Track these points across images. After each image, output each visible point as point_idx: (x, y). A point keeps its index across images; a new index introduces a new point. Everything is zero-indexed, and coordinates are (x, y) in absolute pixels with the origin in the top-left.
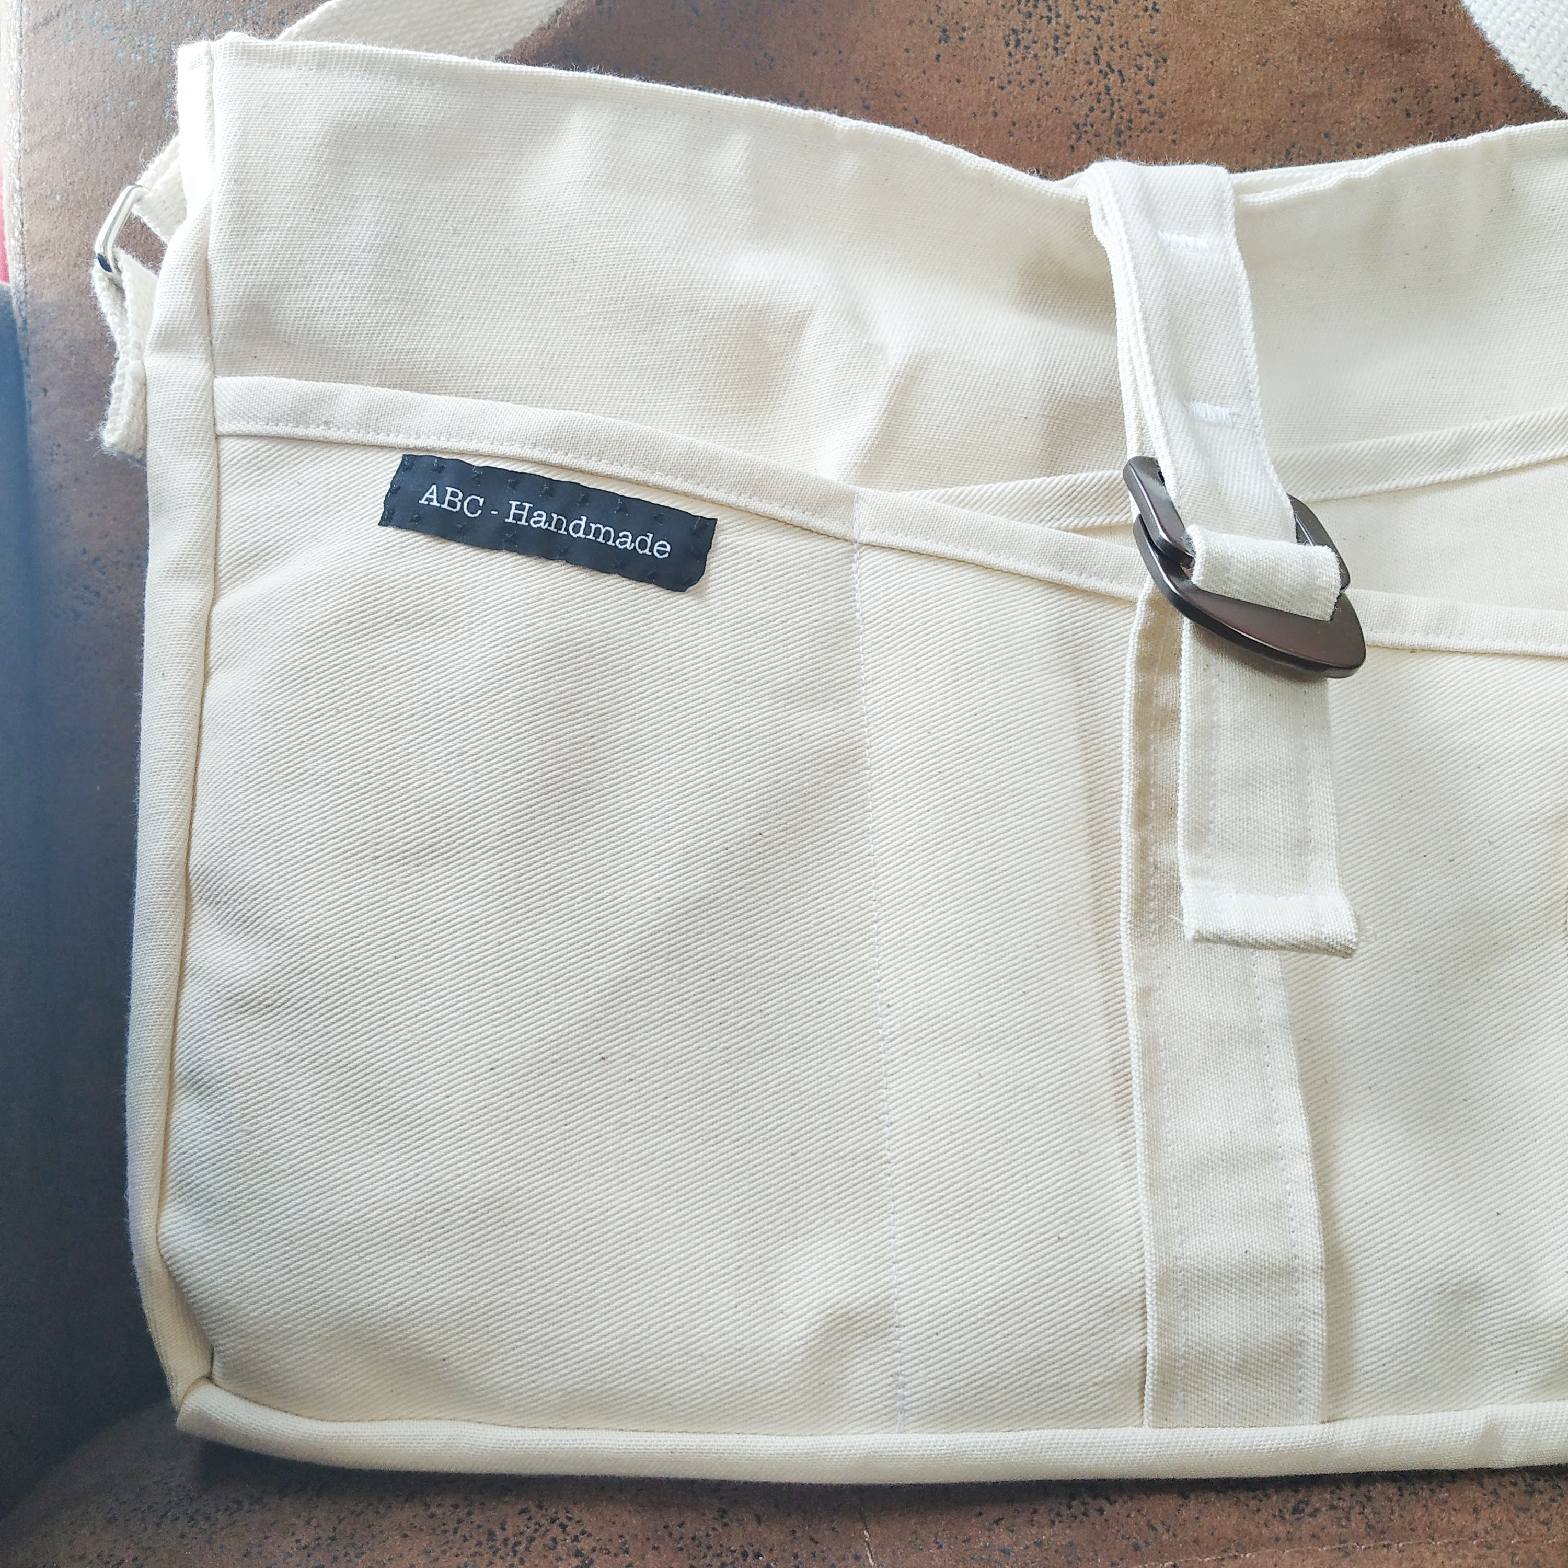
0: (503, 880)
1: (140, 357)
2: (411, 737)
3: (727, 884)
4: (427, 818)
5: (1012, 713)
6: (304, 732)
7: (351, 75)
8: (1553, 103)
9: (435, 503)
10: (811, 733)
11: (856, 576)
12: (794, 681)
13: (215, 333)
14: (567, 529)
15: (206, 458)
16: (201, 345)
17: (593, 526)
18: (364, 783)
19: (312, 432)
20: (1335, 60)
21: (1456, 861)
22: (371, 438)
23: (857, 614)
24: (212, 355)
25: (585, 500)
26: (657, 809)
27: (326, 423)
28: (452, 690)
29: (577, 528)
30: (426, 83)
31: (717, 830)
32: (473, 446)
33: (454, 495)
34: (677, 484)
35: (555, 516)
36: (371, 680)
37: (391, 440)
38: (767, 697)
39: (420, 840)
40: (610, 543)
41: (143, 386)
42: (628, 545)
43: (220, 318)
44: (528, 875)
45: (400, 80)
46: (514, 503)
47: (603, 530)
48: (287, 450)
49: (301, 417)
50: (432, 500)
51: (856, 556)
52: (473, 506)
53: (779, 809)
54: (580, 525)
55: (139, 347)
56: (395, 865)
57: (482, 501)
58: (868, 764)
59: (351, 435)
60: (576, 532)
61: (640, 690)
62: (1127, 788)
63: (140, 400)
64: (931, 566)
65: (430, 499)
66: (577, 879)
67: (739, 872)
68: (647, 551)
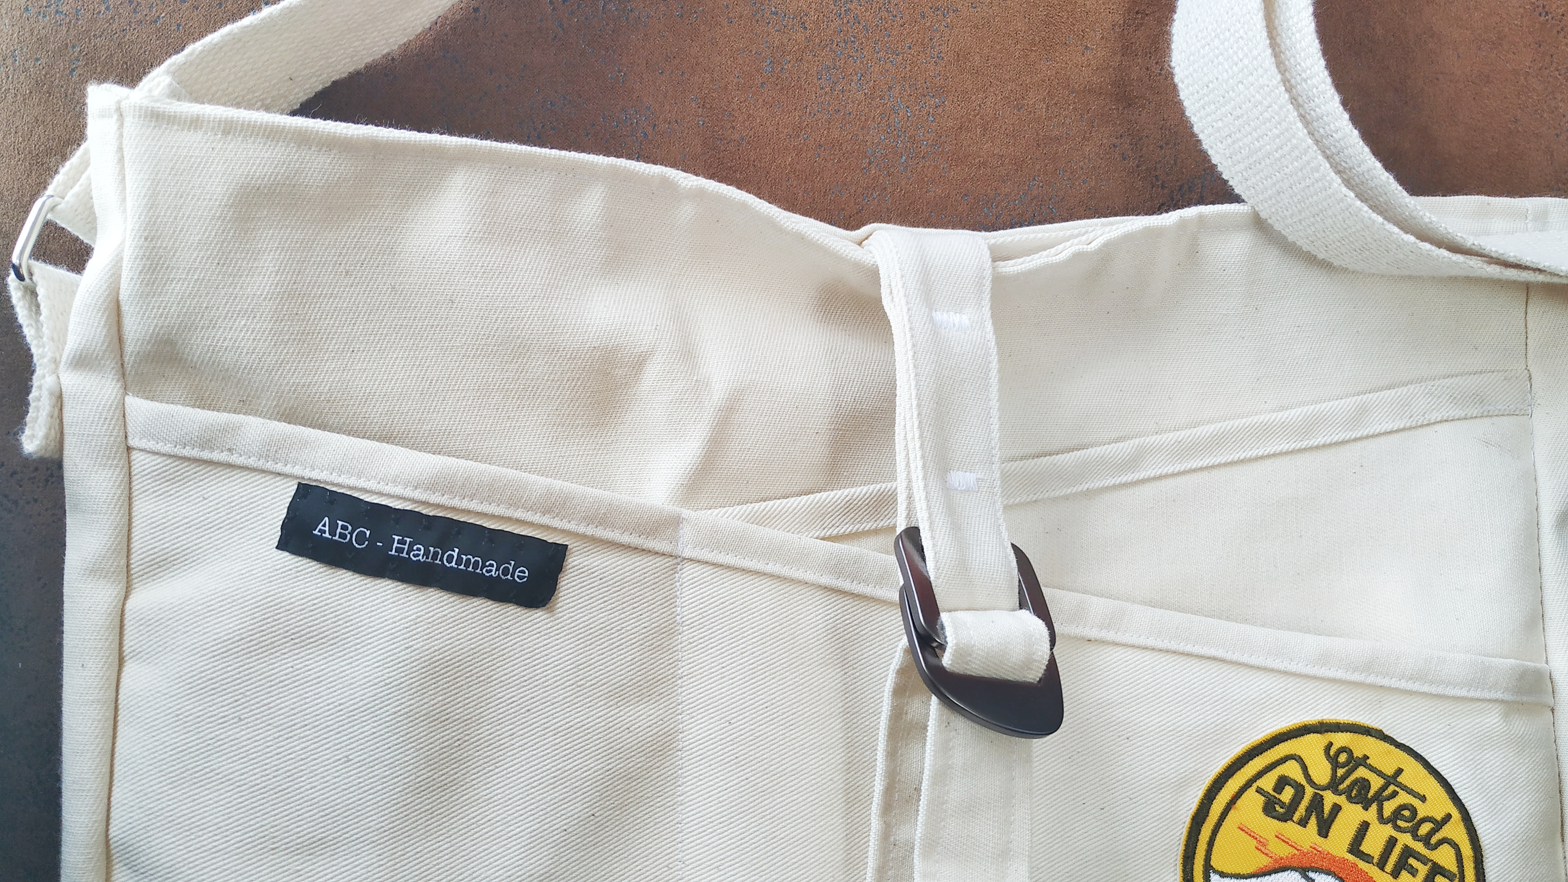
0: (381, 868)
1: (55, 371)
2: (303, 745)
3: (564, 859)
4: (317, 816)
5: (794, 706)
6: (210, 736)
7: (254, 143)
8: (1237, 191)
9: (327, 535)
10: (636, 726)
11: (678, 584)
12: (625, 681)
13: (126, 359)
14: (442, 560)
15: (118, 470)
16: (113, 368)
17: (464, 557)
18: (264, 784)
19: (216, 456)
20: (1075, 109)
21: (1105, 810)
22: (270, 465)
23: (678, 617)
24: (124, 375)
25: (458, 533)
26: (510, 799)
27: (230, 450)
28: (340, 705)
29: (450, 559)
30: (324, 149)
31: (558, 815)
32: (362, 483)
33: (344, 528)
34: (537, 518)
35: (432, 549)
36: (270, 692)
37: (288, 469)
38: (603, 697)
39: (311, 835)
40: (478, 571)
41: (59, 399)
42: (493, 573)
43: (130, 348)
44: (403, 863)
45: (299, 147)
46: (397, 538)
47: (473, 560)
48: (193, 468)
49: (206, 443)
50: (325, 532)
51: (679, 567)
52: (361, 538)
53: (609, 793)
54: (453, 556)
55: (56, 362)
56: (289, 856)
57: (368, 533)
58: (680, 747)
59: (252, 462)
60: (450, 562)
61: (500, 695)
62: (878, 786)
63: (56, 414)
64: (738, 577)
65: (323, 528)
66: (443, 864)
67: (574, 848)
68: (509, 577)
